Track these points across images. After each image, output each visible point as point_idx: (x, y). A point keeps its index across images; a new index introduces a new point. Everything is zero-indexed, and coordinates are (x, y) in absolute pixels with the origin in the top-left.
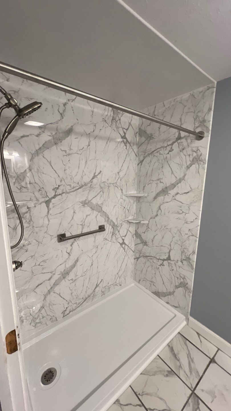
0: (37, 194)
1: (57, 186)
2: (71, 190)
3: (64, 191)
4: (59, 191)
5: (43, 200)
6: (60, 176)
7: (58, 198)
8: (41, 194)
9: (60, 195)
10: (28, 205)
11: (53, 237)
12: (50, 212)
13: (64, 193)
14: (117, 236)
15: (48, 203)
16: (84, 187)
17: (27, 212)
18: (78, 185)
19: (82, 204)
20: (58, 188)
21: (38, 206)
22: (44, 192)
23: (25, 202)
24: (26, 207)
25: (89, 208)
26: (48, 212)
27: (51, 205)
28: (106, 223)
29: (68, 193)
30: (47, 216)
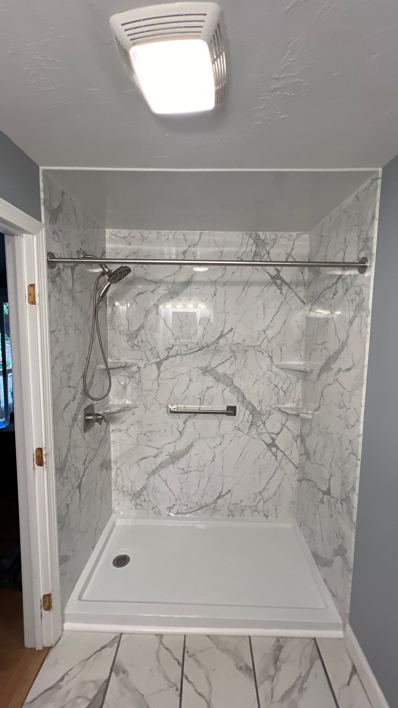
0: (149, 354)
1: (171, 346)
2: (187, 352)
3: (178, 353)
4: (172, 353)
5: (154, 360)
6: (175, 334)
7: (171, 359)
8: (153, 354)
9: (173, 356)
10: (138, 364)
11: (162, 406)
12: (161, 375)
13: (178, 354)
14: (259, 430)
15: (159, 364)
16: (205, 349)
17: (137, 372)
18: (198, 346)
19: (202, 371)
20: (171, 348)
21: (148, 368)
22: (155, 352)
23: (134, 361)
24: (136, 367)
25: (211, 378)
26: (159, 375)
27: (162, 368)
28: (240, 404)
29: (184, 355)
30: (157, 379)
